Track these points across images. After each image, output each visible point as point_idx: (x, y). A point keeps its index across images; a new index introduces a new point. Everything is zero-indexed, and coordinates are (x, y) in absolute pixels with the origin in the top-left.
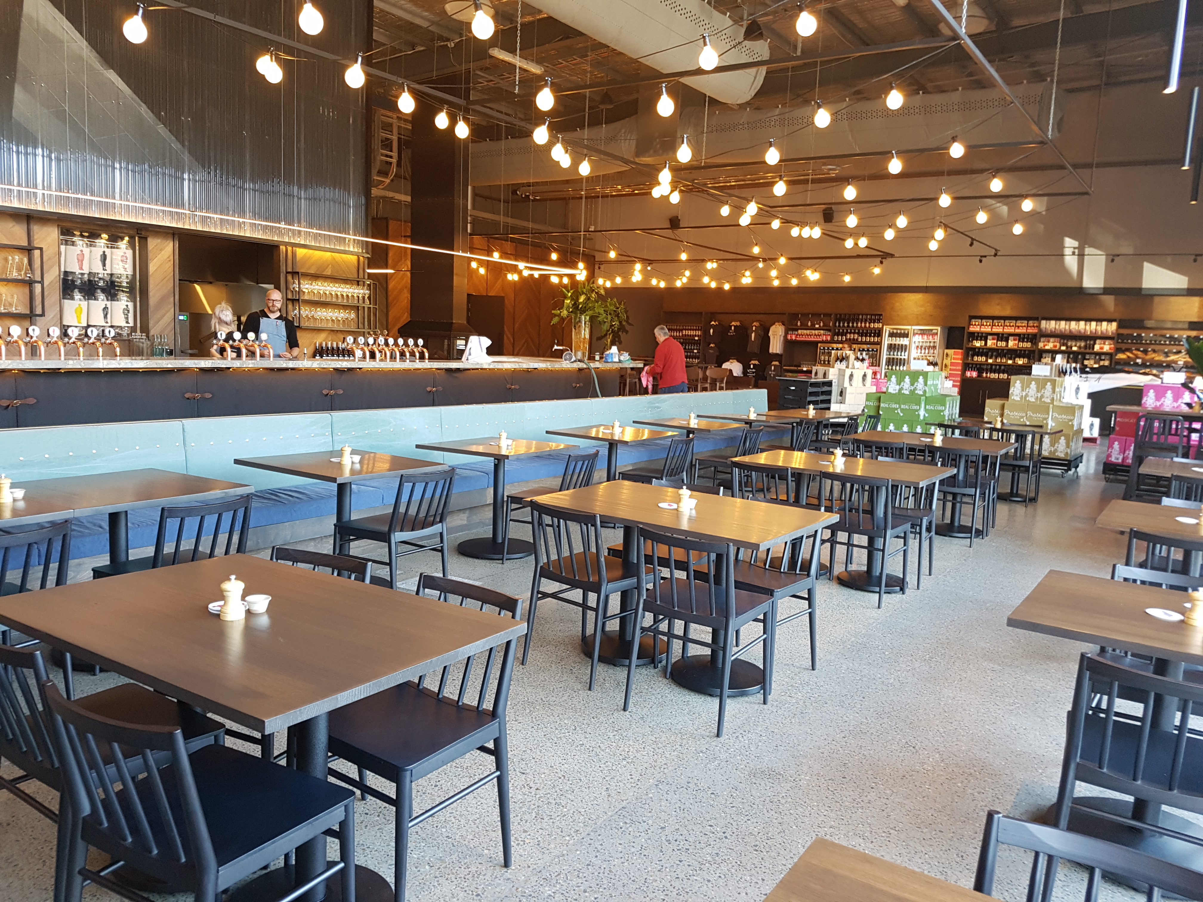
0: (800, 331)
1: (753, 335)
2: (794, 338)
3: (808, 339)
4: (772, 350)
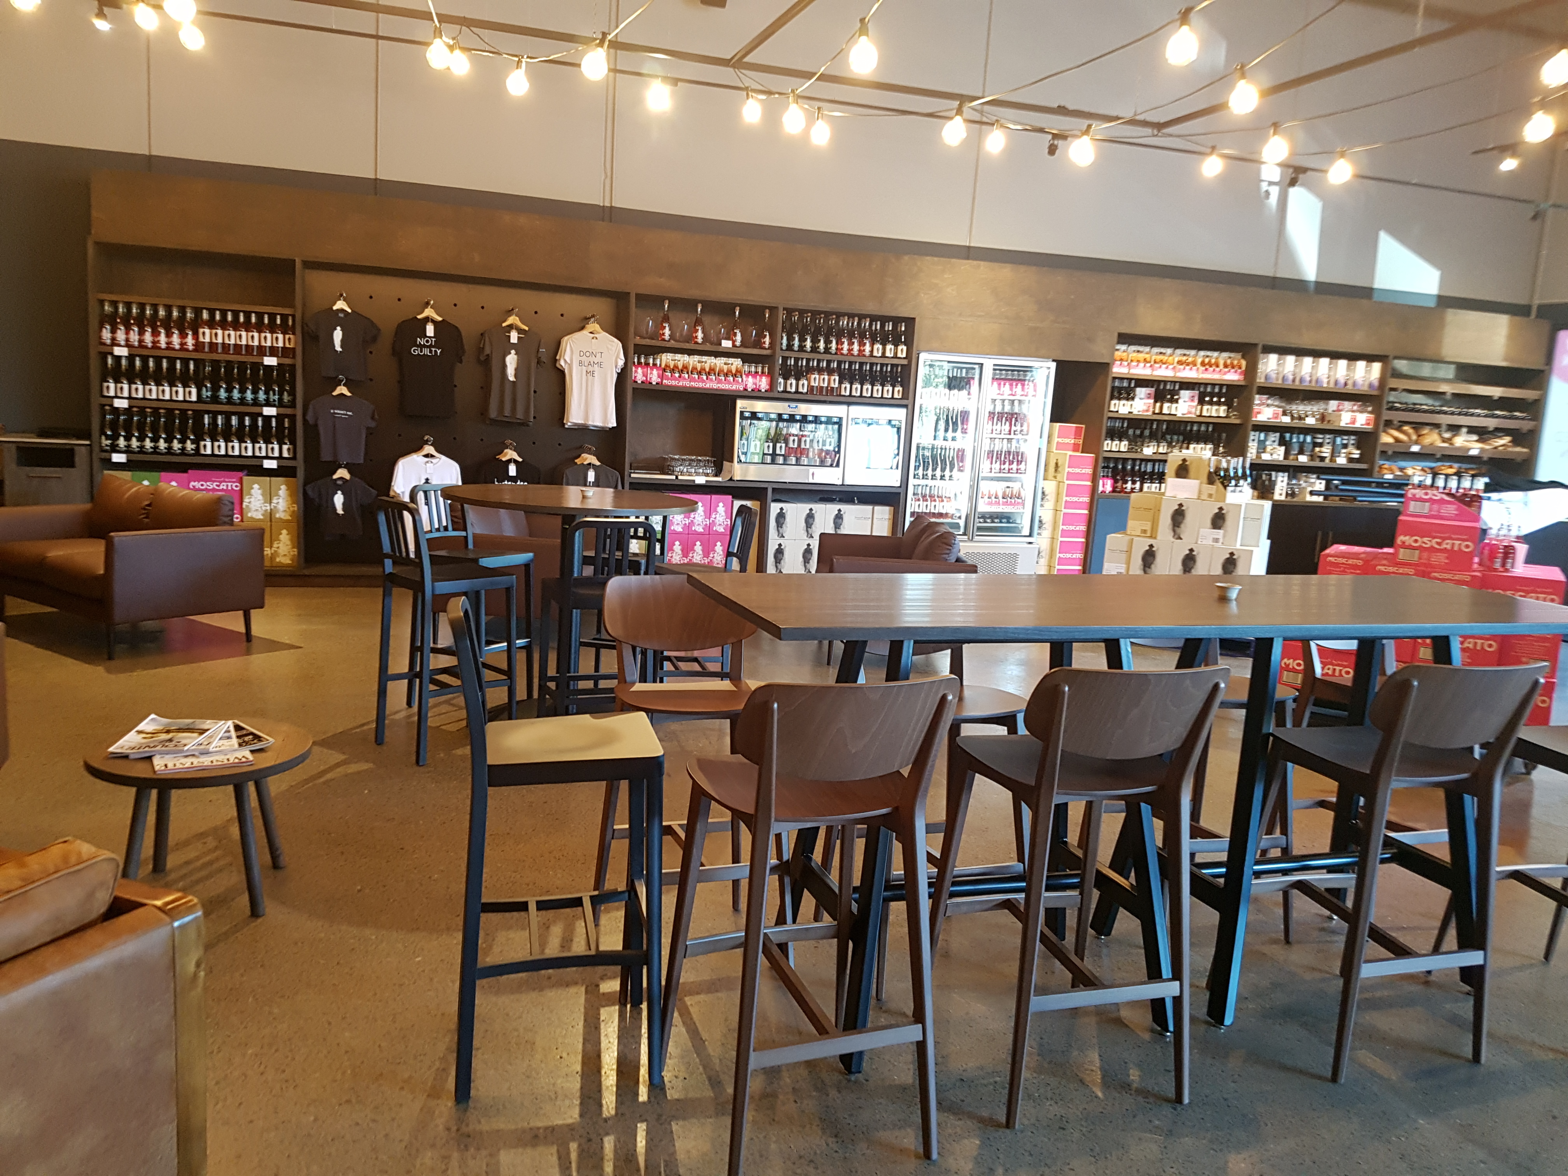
0: (667, 358)
1: (511, 361)
2: (654, 377)
3: (701, 385)
4: (575, 416)
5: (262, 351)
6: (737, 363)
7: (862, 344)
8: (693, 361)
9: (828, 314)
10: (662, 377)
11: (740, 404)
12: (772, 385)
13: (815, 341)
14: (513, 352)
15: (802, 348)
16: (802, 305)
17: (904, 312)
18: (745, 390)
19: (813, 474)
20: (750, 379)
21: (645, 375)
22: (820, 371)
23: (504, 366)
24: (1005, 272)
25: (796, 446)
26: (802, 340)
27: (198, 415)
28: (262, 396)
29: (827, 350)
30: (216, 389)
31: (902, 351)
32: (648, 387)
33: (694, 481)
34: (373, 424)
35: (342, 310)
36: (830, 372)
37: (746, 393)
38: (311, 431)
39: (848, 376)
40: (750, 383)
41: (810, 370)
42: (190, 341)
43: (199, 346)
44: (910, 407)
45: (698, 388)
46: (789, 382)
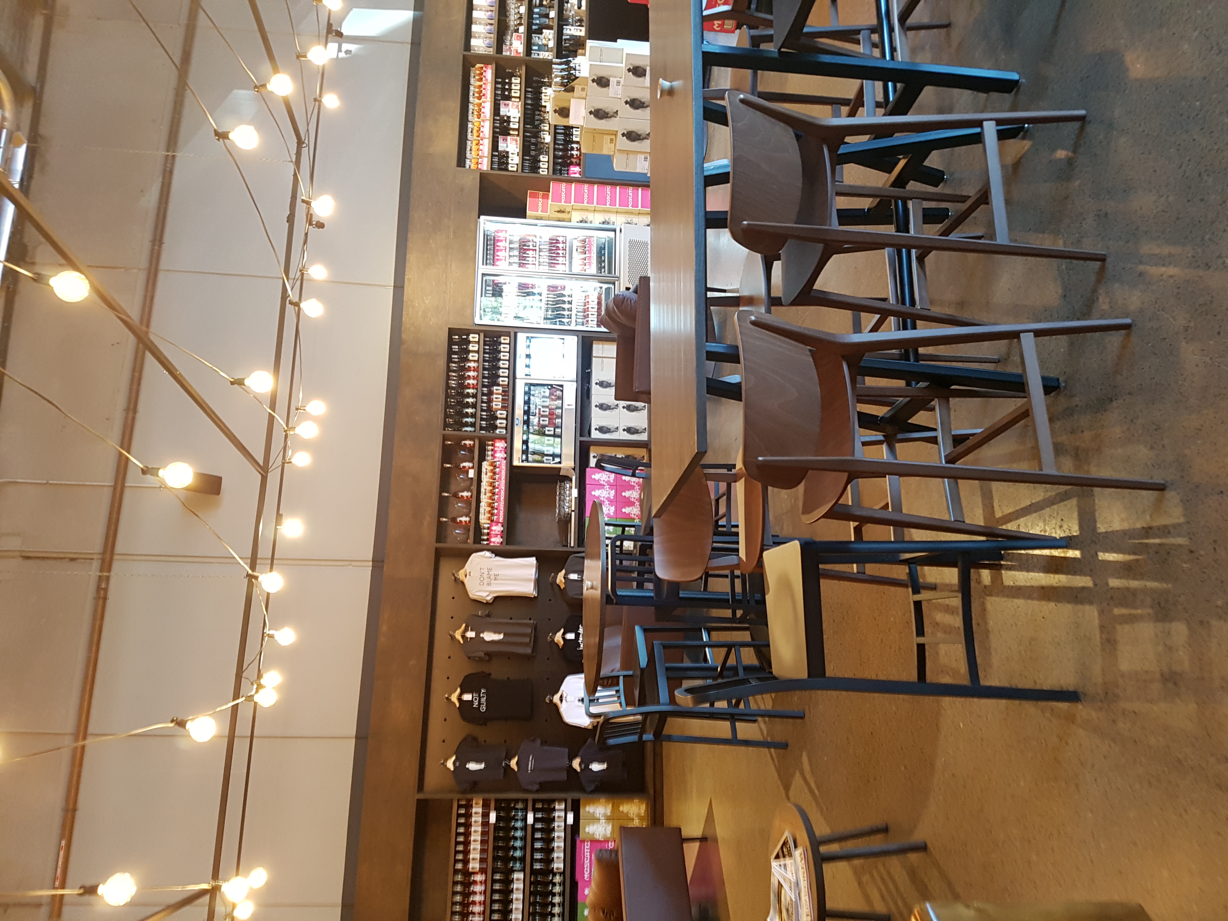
1: (488, 636)
3: (503, 493)
4: (528, 589)
5: (485, 823)
6: (485, 465)
7: (469, 369)
8: (485, 499)
9: (447, 396)
10: (497, 523)
11: (516, 463)
12: (501, 438)
13: (468, 405)
14: (482, 635)
15: (473, 416)
16: (441, 416)
17: (444, 336)
18: (505, 458)
19: (569, 405)
20: (497, 455)
21: (496, 535)
22: (490, 401)
23: (493, 642)
24: (412, 258)
25: (547, 419)
26: (467, 415)
27: (533, 872)
28: (519, 824)
29: (474, 396)
30: (514, 859)
31: (474, 337)
32: (505, 532)
33: (575, 498)
34: (539, 741)
35: (454, 763)
36: (491, 393)
37: (508, 458)
38: (544, 787)
39: (493, 380)
40: (500, 455)
41: (489, 409)
42: (479, 878)
43: (483, 871)
44: (516, 330)
45: (505, 495)
46: (499, 425)
